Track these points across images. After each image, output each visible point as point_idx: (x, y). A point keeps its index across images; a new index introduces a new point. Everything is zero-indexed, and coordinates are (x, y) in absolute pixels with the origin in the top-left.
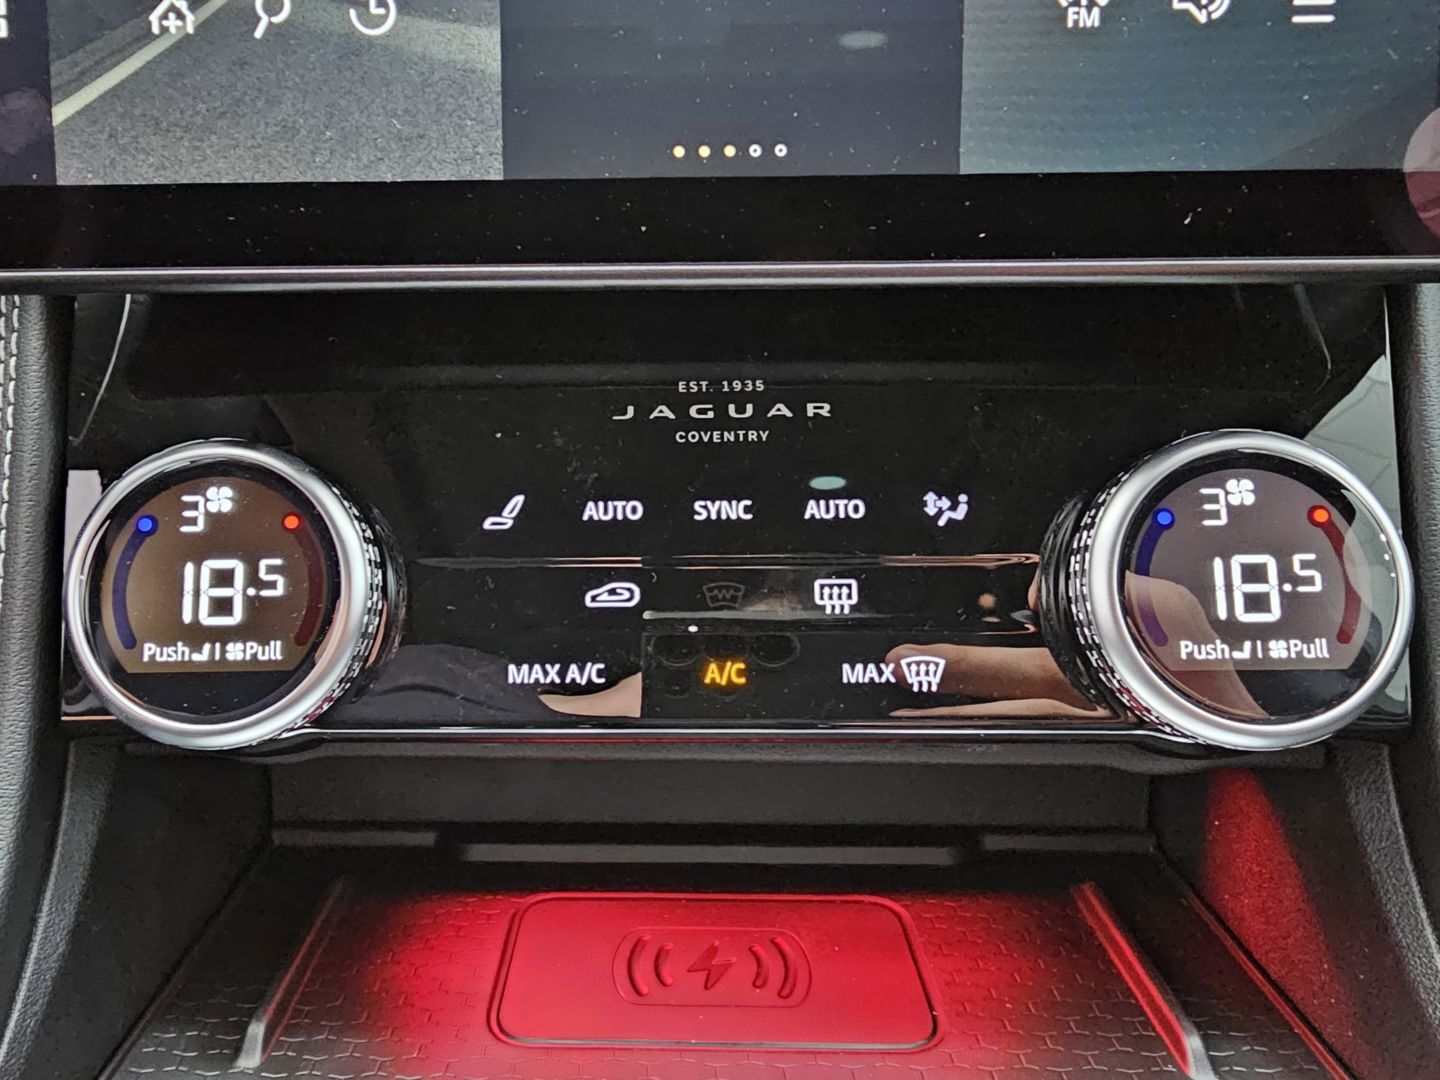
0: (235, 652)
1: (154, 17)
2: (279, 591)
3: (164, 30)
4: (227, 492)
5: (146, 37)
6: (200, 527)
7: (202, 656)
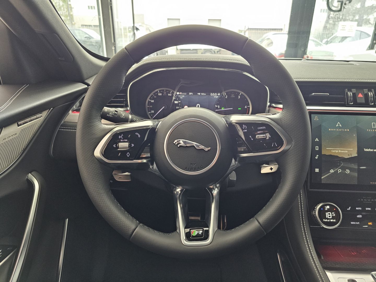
0: (331, 220)
1: (330, 171)
2: (334, 215)
3: (331, 172)
4: (329, 206)
5: (330, 172)
6: (327, 209)
7: (329, 221)
